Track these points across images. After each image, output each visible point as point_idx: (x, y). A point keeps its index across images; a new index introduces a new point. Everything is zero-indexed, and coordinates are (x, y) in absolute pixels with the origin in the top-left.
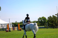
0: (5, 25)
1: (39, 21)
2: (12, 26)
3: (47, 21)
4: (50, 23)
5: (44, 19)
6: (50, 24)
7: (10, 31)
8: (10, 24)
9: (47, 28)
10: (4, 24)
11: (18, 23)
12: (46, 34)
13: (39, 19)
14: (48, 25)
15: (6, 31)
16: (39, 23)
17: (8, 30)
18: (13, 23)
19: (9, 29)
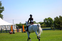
0: (9, 26)
1: (45, 22)
2: (16, 28)
3: (53, 22)
4: (56, 24)
5: (50, 19)
6: (57, 26)
7: (14, 33)
8: (14, 26)
9: (53, 29)
10: (7, 26)
11: (23, 24)
12: (53, 36)
13: (44, 20)
14: (55, 27)
15: (10, 33)
16: (44, 24)
17: (12, 32)
18: (17, 25)
19: (13, 30)
